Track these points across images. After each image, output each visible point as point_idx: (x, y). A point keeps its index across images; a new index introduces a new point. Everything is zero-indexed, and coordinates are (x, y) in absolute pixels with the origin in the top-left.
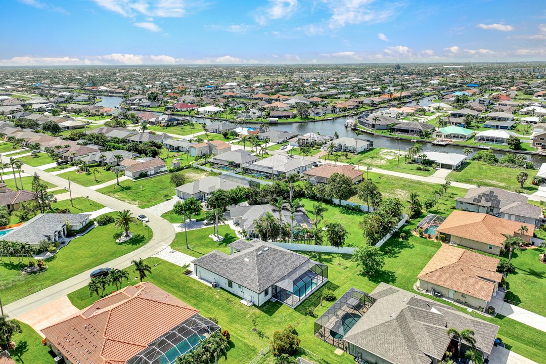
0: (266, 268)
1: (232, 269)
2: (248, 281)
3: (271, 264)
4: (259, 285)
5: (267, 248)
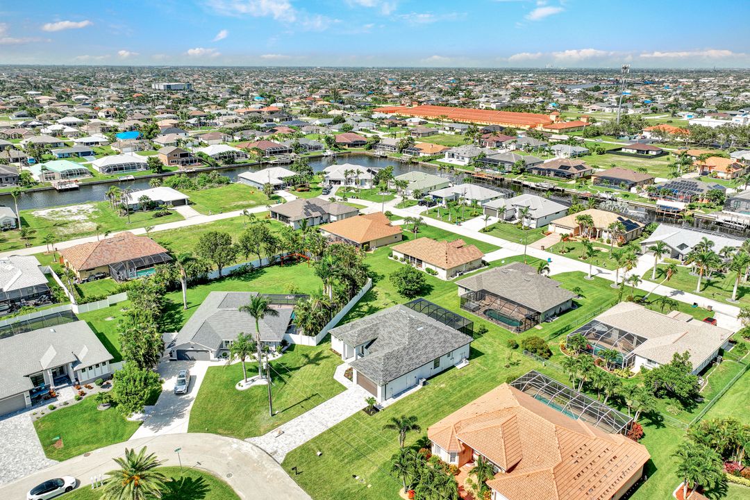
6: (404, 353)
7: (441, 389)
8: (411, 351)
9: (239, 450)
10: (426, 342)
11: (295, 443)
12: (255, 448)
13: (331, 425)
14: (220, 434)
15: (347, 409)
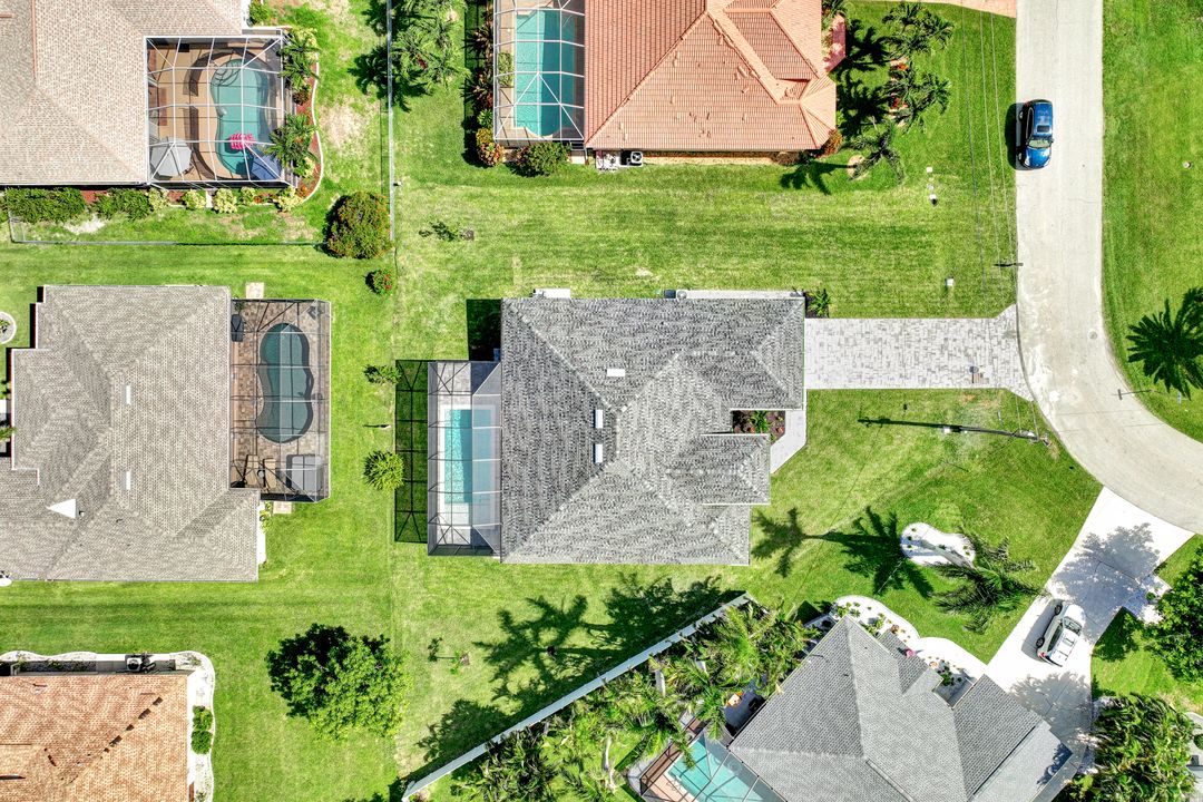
0: (548, 387)
1: (641, 330)
2: (559, 316)
3: (551, 415)
4: (520, 320)
5: (599, 459)
6: (702, 338)
7: (653, 268)
8: (682, 336)
9: (1053, 383)
10: (629, 340)
11: (971, 331)
12: (1029, 370)
13: (896, 324)
14: (1059, 443)
15: (847, 339)
